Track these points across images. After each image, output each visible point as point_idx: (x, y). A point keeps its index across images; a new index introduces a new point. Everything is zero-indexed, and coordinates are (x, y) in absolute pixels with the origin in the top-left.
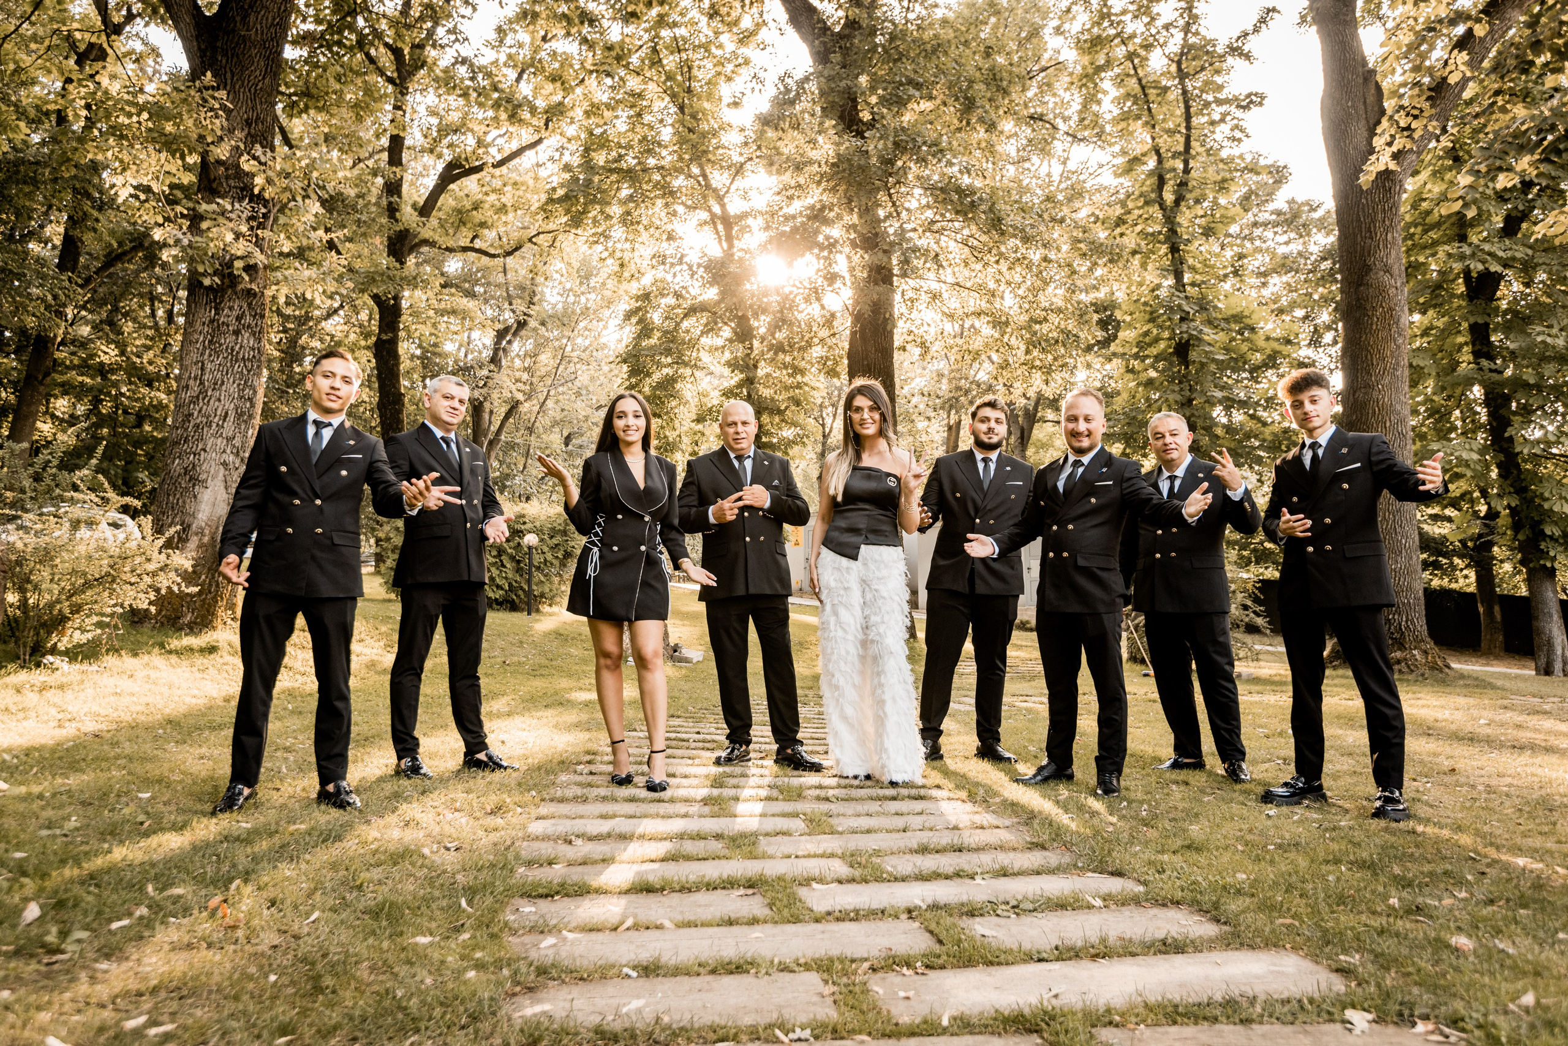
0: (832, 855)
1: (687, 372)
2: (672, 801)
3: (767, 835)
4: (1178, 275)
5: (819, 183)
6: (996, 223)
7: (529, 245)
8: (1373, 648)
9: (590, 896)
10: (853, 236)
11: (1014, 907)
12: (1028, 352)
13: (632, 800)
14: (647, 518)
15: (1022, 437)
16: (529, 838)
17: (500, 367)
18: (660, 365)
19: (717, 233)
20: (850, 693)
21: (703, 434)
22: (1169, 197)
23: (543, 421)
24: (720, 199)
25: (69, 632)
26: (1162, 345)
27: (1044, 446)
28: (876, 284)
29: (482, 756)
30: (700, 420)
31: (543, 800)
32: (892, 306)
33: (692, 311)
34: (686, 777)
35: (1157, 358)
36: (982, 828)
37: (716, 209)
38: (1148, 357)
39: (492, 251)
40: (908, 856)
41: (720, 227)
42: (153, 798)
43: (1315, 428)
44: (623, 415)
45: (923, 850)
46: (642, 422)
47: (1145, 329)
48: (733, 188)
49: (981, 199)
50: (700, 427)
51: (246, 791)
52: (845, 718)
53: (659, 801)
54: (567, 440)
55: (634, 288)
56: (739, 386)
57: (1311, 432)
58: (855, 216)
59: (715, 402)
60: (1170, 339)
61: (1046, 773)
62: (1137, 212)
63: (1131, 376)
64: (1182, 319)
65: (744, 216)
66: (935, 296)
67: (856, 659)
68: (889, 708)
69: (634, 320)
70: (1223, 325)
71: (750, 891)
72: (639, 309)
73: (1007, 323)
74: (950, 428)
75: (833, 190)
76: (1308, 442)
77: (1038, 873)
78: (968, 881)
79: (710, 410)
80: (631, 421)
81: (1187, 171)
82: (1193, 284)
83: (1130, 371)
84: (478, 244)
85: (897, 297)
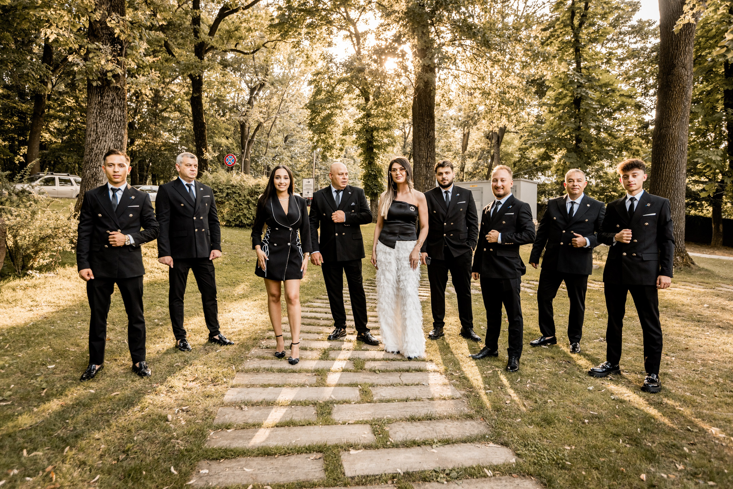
0: (366, 423)
1: (338, 111)
2: (300, 372)
3: (338, 403)
4: (578, 63)
5: (398, 22)
6: (486, 43)
7: (263, 48)
8: (652, 305)
9: (238, 458)
10: (415, 50)
11: (447, 474)
12: (499, 106)
13: (280, 371)
14: (291, 229)
15: (498, 141)
16: (223, 404)
17: (253, 106)
18: (324, 109)
19: (353, 41)
20: (391, 312)
21: (346, 141)
22: (576, 22)
23: (274, 131)
24: (354, 24)
25: (38, 260)
26: (568, 99)
27: (509, 143)
28: (427, 72)
29: (217, 337)
30: (344, 134)
31: (238, 371)
32: (434, 83)
33: (339, 82)
34: (312, 350)
35: (565, 105)
36: (444, 399)
37: (352, 29)
38: (560, 105)
39: (246, 51)
40: (404, 424)
41: (354, 39)
42: (55, 368)
43: (633, 191)
44: (279, 177)
45: (412, 419)
46: (288, 181)
47: (560, 90)
48: (361, 18)
49: (478, 31)
50: (344, 137)
51: (97, 367)
52: (388, 324)
53: (294, 372)
54: (286, 139)
55: (314, 69)
56: (363, 118)
57: (631, 192)
58: (416, 40)
59: (352, 125)
60: (571, 96)
61: (484, 353)
62: (560, 31)
63: (551, 115)
64: (578, 87)
65: (366, 33)
66: (456, 77)
67: (393, 296)
68: (408, 323)
69: (313, 86)
70: (598, 89)
71: (319, 455)
72: (315, 80)
73: (489, 94)
74: (464, 135)
75: (405, 26)
76: (629, 197)
77: (465, 442)
78: (428, 448)
79: (349, 130)
80: (283, 181)
81: (587, 8)
82: (585, 68)
83: (551, 112)
84: (239, 47)
85: (437, 79)
